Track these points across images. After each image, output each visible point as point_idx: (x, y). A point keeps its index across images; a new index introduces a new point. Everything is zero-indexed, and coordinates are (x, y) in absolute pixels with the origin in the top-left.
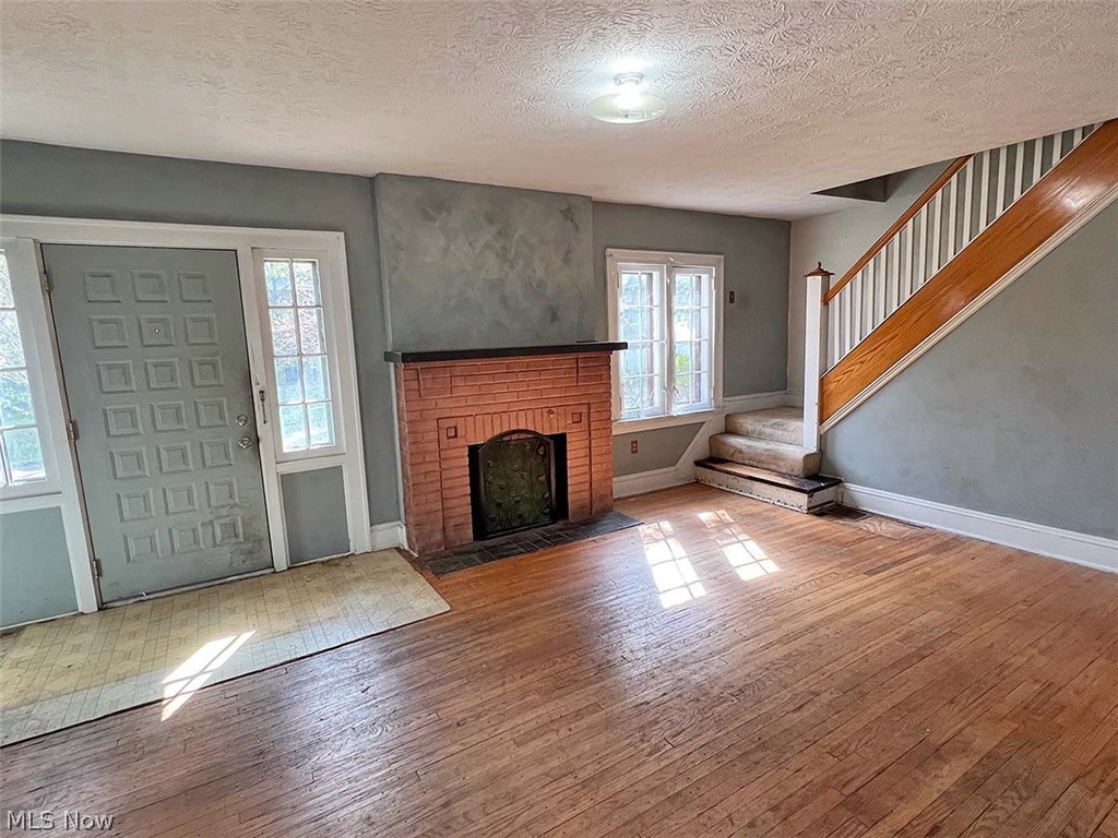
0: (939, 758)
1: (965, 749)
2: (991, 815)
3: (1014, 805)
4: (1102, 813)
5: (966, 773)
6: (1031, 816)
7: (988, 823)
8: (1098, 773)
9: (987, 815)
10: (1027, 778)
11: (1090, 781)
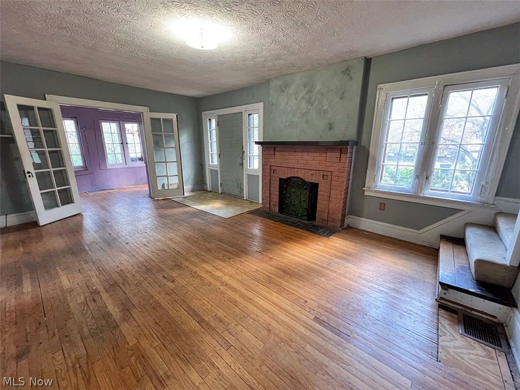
0: (124, 310)
1: (125, 319)
2: (90, 317)
3: (90, 326)
4: (66, 356)
5: (111, 315)
6: (82, 328)
7: (87, 315)
8: (85, 369)
9: (91, 316)
10: (98, 335)
11: (83, 362)
